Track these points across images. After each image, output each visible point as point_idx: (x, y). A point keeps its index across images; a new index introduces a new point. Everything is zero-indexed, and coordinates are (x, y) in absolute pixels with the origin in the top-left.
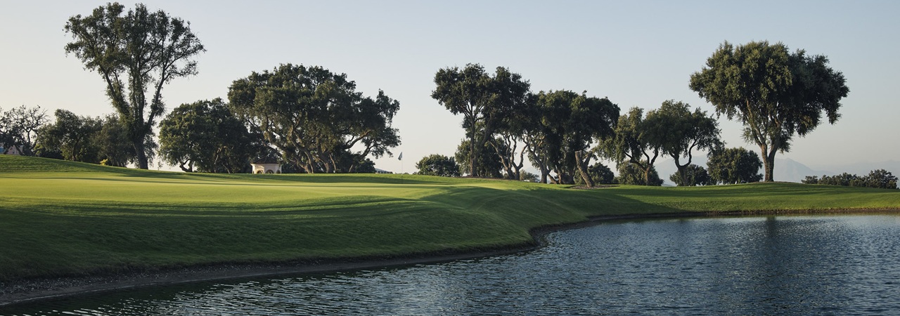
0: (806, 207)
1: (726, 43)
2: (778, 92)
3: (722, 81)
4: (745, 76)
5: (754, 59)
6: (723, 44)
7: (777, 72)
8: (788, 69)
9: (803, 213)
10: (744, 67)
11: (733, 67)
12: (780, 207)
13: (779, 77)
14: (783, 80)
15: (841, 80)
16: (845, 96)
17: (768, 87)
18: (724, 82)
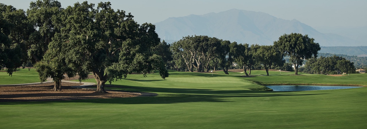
0: (307, 83)
1: (285, 34)
2: (300, 50)
3: (284, 46)
4: (291, 46)
5: (294, 41)
6: (284, 34)
7: (300, 45)
8: (303, 44)
9: (306, 85)
10: (290, 43)
11: (288, 43)
12: (300, 83)
13: (300, 46)
14: (302, 48)
15: (319, 46)
16: (320, 50)
17: (297, 49)
18: (285, 47)
